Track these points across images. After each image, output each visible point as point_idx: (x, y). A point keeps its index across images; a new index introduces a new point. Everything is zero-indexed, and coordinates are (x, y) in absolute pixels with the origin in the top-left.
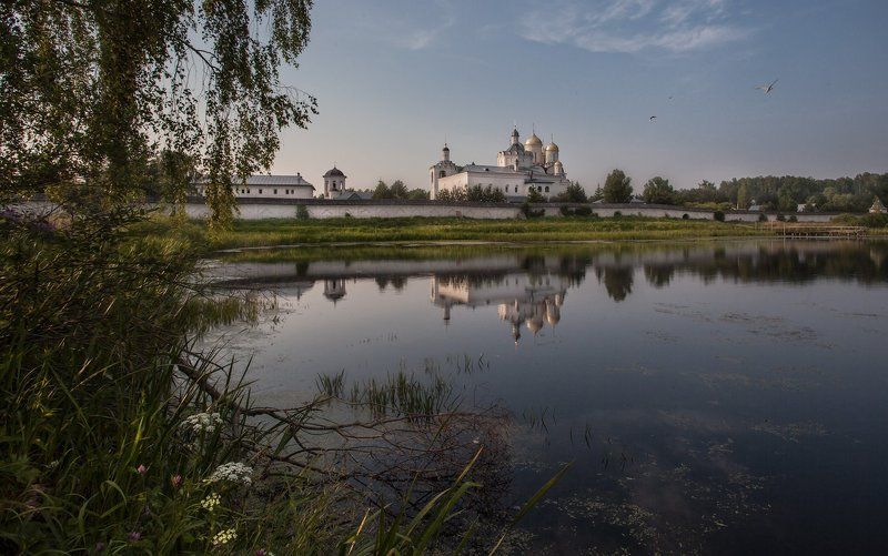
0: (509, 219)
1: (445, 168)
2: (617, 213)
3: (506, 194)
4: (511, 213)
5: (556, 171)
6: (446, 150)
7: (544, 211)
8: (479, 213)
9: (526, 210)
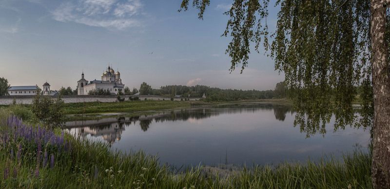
0: (113, 102)
1: (83, 83)
2: (145, 99)
3: (111, 92)
4: (114, 100)
5: (119, 83)
6: (83, 74)
7: (124, 99)
8: (104, 100)
9: (119, 98)
